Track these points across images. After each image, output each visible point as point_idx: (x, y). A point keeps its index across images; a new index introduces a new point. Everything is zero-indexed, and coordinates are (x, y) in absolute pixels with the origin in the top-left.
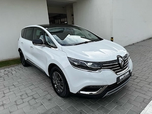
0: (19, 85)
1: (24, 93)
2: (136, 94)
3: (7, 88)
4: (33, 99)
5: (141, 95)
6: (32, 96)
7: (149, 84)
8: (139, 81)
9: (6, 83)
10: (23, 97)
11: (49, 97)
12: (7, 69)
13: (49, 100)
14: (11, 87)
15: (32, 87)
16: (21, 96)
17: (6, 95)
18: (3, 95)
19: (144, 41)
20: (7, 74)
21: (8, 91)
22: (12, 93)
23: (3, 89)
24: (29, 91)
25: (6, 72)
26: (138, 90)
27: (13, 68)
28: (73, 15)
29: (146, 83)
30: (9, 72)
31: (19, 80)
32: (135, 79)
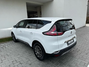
0: (11, 55)
1: (14, 60)
2: (80, 61)
3: (3, 57)
4: (20, 64)
5: (83, 61)
6: (19, 62)
7: (86, 54)
8: (81, 52)
9: (2, 53)
10: (14, 63)
11: (30, 62)
12: (2, 44)
13: (30, 64)
14: (6, 56)
15: (19, 56)
16: (13, 62)
17: (3, 61)
18: (1, 61)
19: (81, 28)
20: (2, 48)
21: (4, 58)
22: (7, 60)
23: (1, 58)
24: (17, 59)
25: (2, 46)
26: (81, 58)
27: (6, 44)
28: (41, 12)
29: (85, 53)
30: (4, 46)
31: (10, 52)
32: (78, 51)
